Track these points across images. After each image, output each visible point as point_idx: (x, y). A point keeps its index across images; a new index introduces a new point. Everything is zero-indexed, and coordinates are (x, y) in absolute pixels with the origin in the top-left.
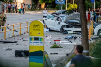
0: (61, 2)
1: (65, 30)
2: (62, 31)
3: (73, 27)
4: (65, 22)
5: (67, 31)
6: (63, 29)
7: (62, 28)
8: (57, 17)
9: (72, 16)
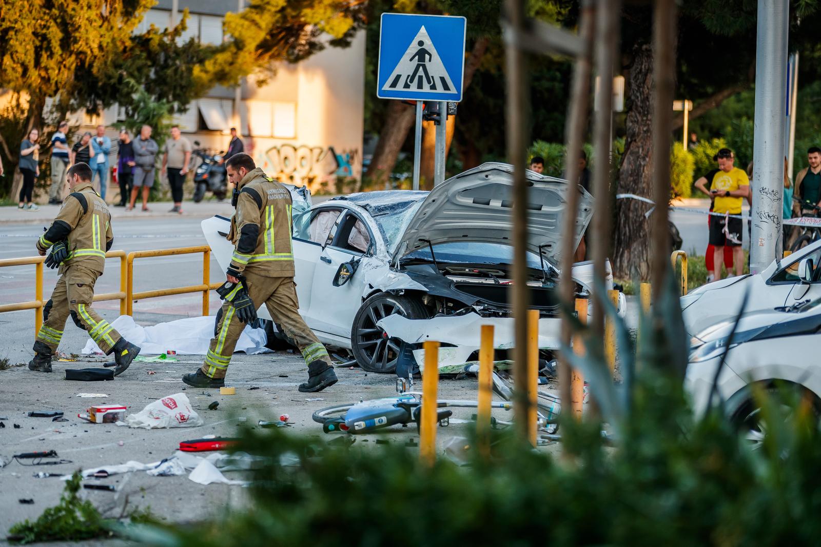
0: (426, 88)
1: (396, 341)
2: (371, 349)
3: (469, 310)
4: (405, 265)
5: (408, 349)
6: (380, 333)
7: (369, 323)
8: (339, 209)
9: (469, 201)
